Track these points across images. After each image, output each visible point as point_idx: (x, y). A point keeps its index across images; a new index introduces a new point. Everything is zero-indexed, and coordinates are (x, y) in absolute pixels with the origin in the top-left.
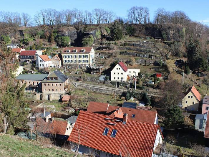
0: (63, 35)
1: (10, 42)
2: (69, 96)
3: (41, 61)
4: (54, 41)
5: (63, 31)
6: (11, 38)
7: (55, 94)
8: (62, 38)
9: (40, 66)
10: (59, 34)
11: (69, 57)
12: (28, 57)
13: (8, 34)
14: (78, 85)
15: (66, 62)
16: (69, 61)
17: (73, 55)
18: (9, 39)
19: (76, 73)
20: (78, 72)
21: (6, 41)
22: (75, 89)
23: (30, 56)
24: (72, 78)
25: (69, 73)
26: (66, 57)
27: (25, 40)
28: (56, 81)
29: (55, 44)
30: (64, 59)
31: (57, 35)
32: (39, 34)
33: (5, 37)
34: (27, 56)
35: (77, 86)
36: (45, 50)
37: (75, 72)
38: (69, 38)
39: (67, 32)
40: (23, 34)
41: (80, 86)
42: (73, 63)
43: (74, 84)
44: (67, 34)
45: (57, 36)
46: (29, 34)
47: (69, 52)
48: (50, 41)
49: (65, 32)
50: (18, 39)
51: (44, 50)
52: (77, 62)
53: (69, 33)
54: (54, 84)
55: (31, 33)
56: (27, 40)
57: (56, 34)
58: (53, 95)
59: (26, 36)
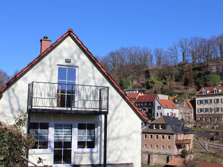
0: (208, 73)
1: (130, 87)
2: (182, 159)
3: (158, 107)
4: (193, 83)
5: (207, 66)
6: (132, 81)
7: (159, 154)
8: (205, 78)
9: (158, 115)
10: (201, 72)
11: (206, 101)
12: (146, 104)
13: (129, 75)
14: (209, 147)
15: (201, 111)
16: (207, 110)
17: (213, 98)
18: (129, 83)
19: (213, 128)
20: (217, 126)
21: (125, 85)
22: (201, 153)
23: (148, 103)
24: (202, 134)
25: (200, 127)
26: (201, 102)
27: (150, 83)
28: (163, 131)
29: (195, 89)
30: (198, 107)
31: (199, 73)
32: (174, 75)
33: (125, 80)
34: (144, 103)
35: (207, 147)
36: (176, 96)
37: (212, 126)
38: (218, 77)
39: (214, 68)
40: (150, 75)
41: (213, 148)
42: (213, 112)
43: (203, 144)
44: (215, 71)
45: (199, 75)
46: (159, 76)
47: (206, 93)
48: (186, 84)
49: (211, 68)
50: (142, 82)
51: (174, 96)
52: (220, 110)
53: (219, 69)
54: (160, 136)
55: (161, 75)
56: (153, 83)
57: (197, 72)
58: (157, 156)
59: (153, 78)
